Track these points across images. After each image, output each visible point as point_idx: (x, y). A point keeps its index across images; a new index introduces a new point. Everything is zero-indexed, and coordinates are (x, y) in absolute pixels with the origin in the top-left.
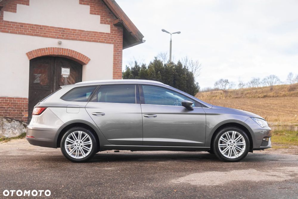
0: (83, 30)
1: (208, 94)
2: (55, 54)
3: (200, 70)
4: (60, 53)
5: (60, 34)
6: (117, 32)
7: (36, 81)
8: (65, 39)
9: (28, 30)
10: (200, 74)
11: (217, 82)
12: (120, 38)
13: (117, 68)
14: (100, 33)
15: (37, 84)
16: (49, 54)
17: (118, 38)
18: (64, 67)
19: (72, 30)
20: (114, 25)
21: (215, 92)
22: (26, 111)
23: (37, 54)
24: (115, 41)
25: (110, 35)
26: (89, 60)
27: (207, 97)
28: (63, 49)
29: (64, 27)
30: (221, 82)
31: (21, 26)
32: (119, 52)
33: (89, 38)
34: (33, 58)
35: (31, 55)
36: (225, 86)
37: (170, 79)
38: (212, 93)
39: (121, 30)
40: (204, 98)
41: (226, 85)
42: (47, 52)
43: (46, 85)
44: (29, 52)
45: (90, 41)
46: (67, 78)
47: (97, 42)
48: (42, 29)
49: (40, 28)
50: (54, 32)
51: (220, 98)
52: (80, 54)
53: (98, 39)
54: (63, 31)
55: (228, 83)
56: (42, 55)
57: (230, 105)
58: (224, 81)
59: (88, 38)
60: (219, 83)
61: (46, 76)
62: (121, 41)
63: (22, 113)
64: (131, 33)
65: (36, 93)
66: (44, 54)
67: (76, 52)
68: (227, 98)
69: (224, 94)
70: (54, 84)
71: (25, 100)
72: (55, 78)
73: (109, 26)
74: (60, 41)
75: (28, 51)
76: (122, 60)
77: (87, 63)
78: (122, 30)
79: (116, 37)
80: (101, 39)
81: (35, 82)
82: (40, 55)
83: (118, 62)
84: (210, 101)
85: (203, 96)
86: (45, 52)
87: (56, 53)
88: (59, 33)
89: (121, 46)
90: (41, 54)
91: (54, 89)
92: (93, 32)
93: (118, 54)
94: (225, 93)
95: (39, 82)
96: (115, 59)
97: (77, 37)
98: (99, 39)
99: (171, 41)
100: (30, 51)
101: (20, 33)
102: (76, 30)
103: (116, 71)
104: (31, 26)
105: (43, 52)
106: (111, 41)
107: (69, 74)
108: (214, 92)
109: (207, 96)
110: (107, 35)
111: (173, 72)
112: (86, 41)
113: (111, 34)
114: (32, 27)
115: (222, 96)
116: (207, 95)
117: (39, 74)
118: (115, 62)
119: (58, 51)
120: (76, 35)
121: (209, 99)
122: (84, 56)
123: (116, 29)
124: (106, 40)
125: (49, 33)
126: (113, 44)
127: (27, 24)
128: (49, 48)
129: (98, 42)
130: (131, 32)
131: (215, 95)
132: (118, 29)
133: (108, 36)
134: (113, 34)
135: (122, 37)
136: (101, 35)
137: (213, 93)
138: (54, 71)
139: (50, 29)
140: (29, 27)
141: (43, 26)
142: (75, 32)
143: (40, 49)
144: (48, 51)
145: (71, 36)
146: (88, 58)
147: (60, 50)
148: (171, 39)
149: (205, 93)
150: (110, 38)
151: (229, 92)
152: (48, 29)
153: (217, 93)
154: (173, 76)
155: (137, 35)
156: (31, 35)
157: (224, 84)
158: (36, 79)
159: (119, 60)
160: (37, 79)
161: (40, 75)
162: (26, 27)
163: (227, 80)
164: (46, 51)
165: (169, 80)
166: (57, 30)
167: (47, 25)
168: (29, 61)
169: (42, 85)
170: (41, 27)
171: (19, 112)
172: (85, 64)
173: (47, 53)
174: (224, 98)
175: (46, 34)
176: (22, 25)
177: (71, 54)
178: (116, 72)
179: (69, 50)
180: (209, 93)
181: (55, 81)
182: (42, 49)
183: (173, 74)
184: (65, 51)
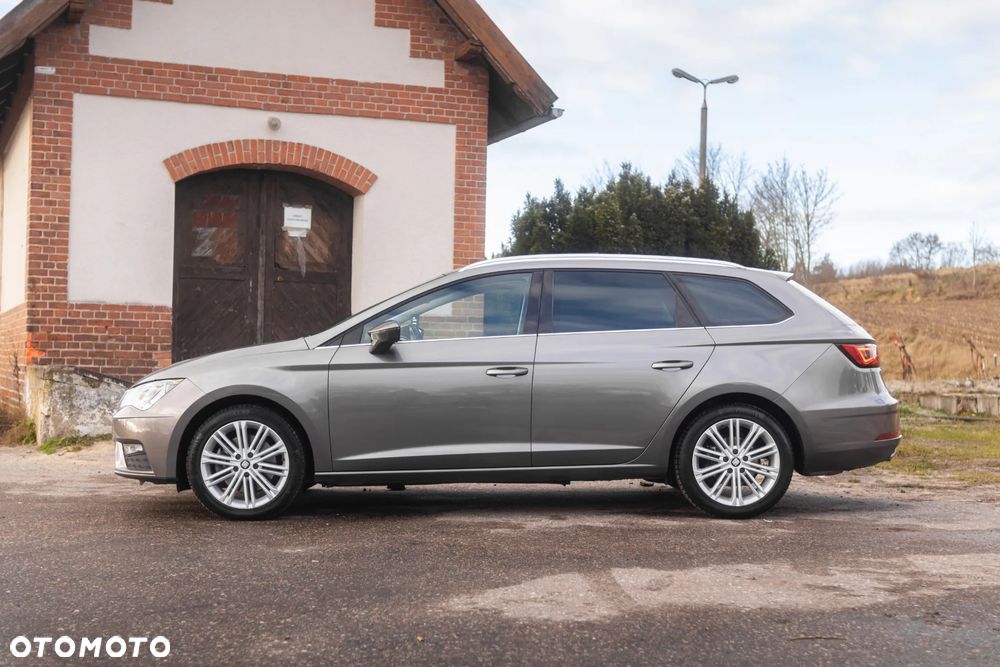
0: (352, 81)
1: (866, 285)
2: (258, 162)
3: (832, 202)
4: (276, 158)
5: (276, 95)
6: (467, 83)
7: (198, 249)
8: (291, 110)
9: (168, 87)
10: (831, 218)
11: (899, 244)
12: (477, 105)
13: (467, 205)
14: (409, 88)
15: (202, 259)
16: (237, 163)
17: (472, 105)
18: (291, 204)
19: (315, 80)
20: (457, 60)
21: (891, 277)
22: (163, 348)
23: (199, 162)
24: (459, 114)
25: (445, 96)
26: (374, 178)
27: (860, 293)
28: (284, 143)
29: (287, 72)
30: (914, 244)
31: (146, 72)
32: (476, 150)
33: (373, 107)
34: (186, 175)
35: (181, 165)
36: (929, 258)
37: (672, 239)
38: (877, 282)
39: (480, 76)
40: (849, 297)
41: (930, 252)
42: (233, 155)
43: (233, 264)
44: (173, 157)
45: (376, 116)
46: (302, 238)
47: (399, 118)
48: (215, 78)
49: (210, 78)
50: (255, 89)
51: (904, 298)
52: (342, 158)
53: (403, 109)
54: (286, 85)
55: (937, 249)
56: (218, 164)
57: (938, 322)
58: (922, 242)
59: (367, 106)
60: (908, 248)
61: (231, 234)
62: (480, 115)
63: (150, 356)
64: (515, 88)
65: (199, 289)
66: (223, 164)
67: (329, 153)
68: (929, 300)
69: (922, 286)
70: (260, 259)
71: (160, 313)
72: (262, 239)
73: (440, 65)
74: (273, 119)
75: (168, 155)
76: (484, 178)
77: (368, 188)
78: (486, 77)
79: (464, 101)
80: (414, 110)
81: (198, 252)
82: (209, 167)
83: (473, 184)
84: (867, 309)
85: (847, 293)
86: (225, 155)
87: (261, 159)
88: (272, 92)
89: (482, 130)
90: (213, 161)
91: (260, 275)
92: (387, 86)
93: (474, 157)
94: (923, 280)
95: (209, 253)
96: (460, 175)
97: (331, 104)
98: (408, 110)
99: (704, 110)
100: (175, 151)
101: (143, 96)
102: (326, 81)
103: (465, 215)
104: (181, 71)
105: (221, 155)
106: (448, 113)
107: (309, 227)
108: (884, 277)
109: (862, 291)
110: (434, 94)
111: (685, 217)
112: (362, 115)
113: (446, 92)
114: (183, 75)
115: (913, 292)
116: (862, 288)
117: (211, 226)
118: (461, 184)
119: (268, 149)
120: (328, 96)
121: (867, 303)
122: (356, 165)
123: (465, 72)
124: (430, 111)
125: (237, 92)
126: (453, 123)
127: (167, 65)
128: (238, 142)
129: (402, 119)
130: (514, 84)
131: (889, 288)
132: (470, 74)
133: (437, 98)
134: (454, 92)
135: (485, 99)
136: (414, 96)
137: (881, 281)
138: (259, 218)
139: (241, 81)
140: (171, 74)
141: (219, 70)
142: (325, 88)
143: (209, 146)
144: (235, 152)
145: (313, 102)
146: (368, 172)
147: (276, 149)
148: (705, 101)
149: (854, 281)
150: (443, 106)
151: (939, 277)
152: (235, 80)
153: (894, 280)
154: (684, 227)
155: (535, 91)
156: (178, 101)
157: (924, 251)
158: (199, 243)
159: (475, 177)
160: (203, 245)
161: (214, 230)
162: (164, 73)
163: (936, 238)
164: (229, 153)
165: (668, 243)
166: (265, 83)
167: (232, 67)
168: (173, 186)
169: (219, 264)
170: (214, 74)
171: (141, 352)
172: (360, 193)
173: (232, 159)
174: (918, 299)
175: (229, 96)
176: (150, 68)
177: (312, 159)
178: (466, 219)
179: (307, 147)
180: (868, 280)
181: (263, 249)
182: (215, 145)
183: (684, 220)
184: (291, 149)
